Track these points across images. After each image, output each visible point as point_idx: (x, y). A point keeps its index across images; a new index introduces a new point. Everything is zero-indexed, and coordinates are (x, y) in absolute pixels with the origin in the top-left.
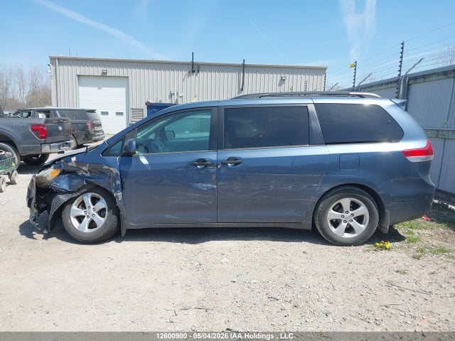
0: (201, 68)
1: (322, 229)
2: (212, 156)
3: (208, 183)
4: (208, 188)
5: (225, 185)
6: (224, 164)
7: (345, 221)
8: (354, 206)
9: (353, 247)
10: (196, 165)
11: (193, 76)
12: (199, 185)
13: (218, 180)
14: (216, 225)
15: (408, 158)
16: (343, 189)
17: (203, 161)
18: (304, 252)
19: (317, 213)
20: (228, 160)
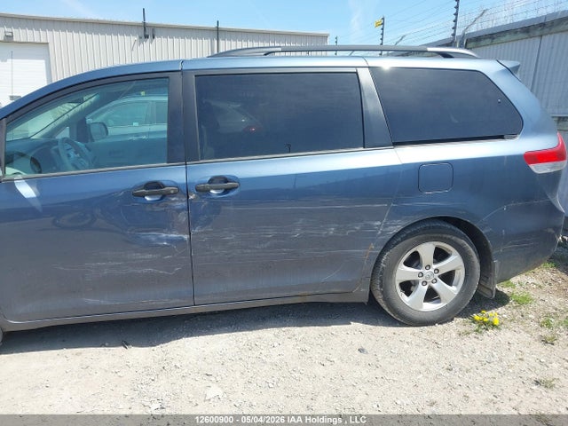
0: (157, 31)
1: (387, 299)
2: (175, 175)
3: (171, 231)
4: (171, 241)
5: (205, 233)
6: (203, 191)
7: (425, 283)
8: (440, 255)
9: (438, 327)
10: (143, 195)
11: (147, 43)
12: (152, 236)
13: (191, 223)
14: (193, 310)
15: (532, 167)
16: (423, 226)
17: (155, 186)
18: (361, 350)
19: (379, 273)
20: (211, 181)
